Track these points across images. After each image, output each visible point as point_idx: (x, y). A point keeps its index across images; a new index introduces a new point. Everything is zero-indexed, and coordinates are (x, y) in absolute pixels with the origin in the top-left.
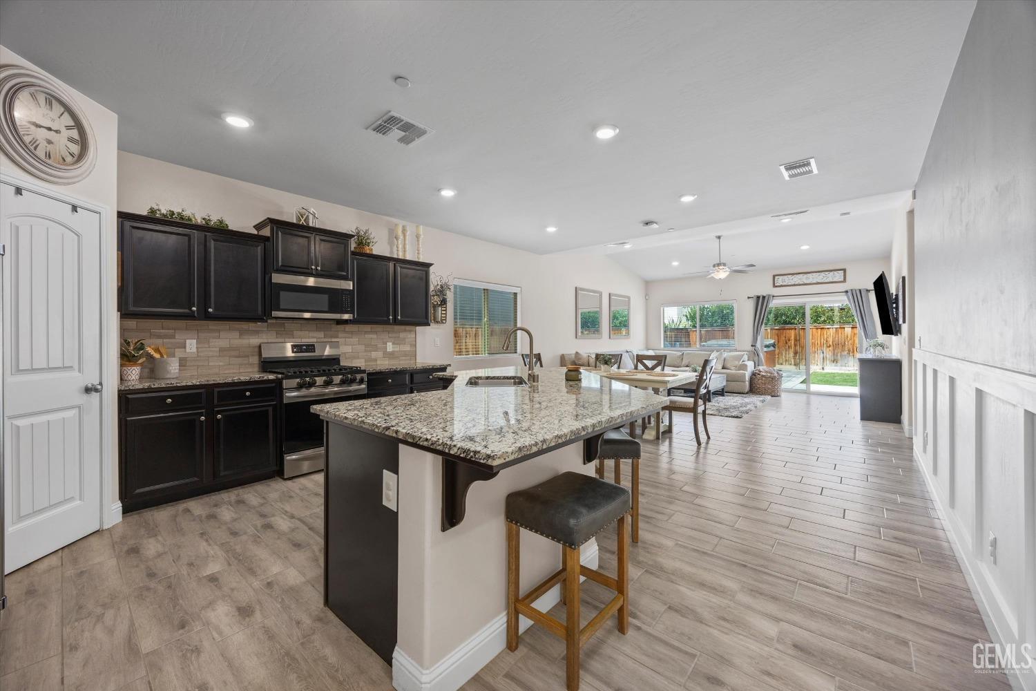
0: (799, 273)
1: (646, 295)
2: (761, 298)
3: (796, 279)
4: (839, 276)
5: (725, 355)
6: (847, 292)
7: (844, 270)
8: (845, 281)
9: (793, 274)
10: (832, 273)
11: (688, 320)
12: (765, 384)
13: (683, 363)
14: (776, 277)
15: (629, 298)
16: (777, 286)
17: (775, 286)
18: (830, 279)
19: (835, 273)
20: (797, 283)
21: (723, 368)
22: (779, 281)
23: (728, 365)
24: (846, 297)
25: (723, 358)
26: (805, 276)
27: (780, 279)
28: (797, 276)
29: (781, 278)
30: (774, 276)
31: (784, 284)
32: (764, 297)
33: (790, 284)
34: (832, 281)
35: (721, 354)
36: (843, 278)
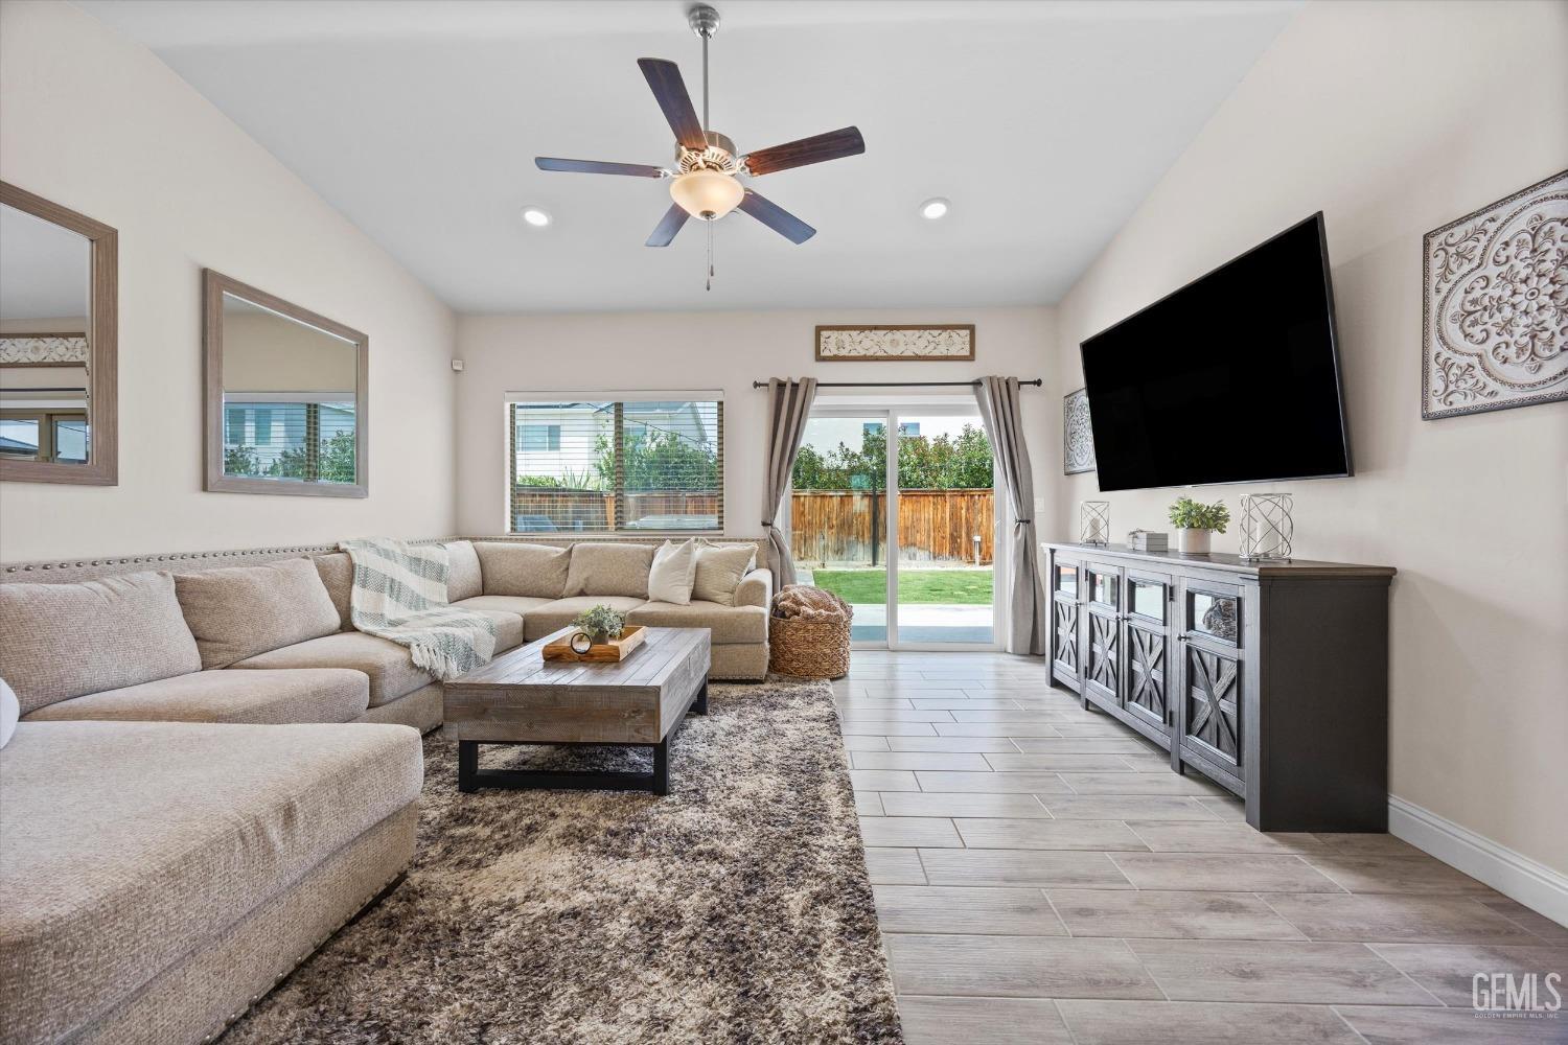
0: (876, 328)
1: (456, 355)
2: (789, 387)
3: (869, 343)
4: (958, 343)
5: (699, 552)
6: (977, 384)
7: (971, 328)
8: (971, 357)
9: (862, 328)
10: (945, 334)
11: (602, 475)
12: (814, 642)
13: (569, 584)
14: (824, 334)
15: (362, 341)
16: (825, 359)
17: (819, 358)
18: (941, 351)
19: (953, 334)
20: (869, 354)
21: (695, 597)
22: (832, 343)
23: (709, 588)
24: (974, 397)
25: (692, 565)
26: (890, 336)
27: (833, 340)
28: (872, 334)
29: (834, 335)
30: (819, 329)
31: (843, 353)
32: (795, 386)
33: (853, 354)
34: (945, 353)
35: (688, 551)
36: (967, 347)
